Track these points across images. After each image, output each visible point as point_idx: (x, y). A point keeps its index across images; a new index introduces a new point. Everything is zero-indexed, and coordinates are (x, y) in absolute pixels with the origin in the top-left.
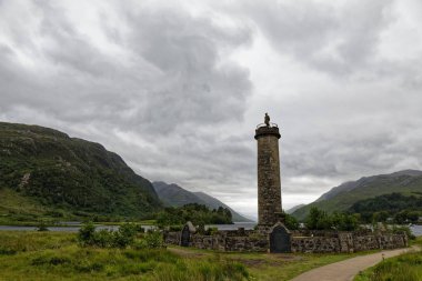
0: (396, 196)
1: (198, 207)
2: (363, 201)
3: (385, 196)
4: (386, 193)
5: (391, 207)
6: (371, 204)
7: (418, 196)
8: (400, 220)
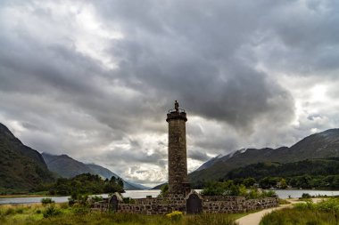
0: (260, 166)
1: (91, 178)
2: (236, 170)
3: (252, 165)
4: (253, 163)
5: (258, 174)
6: (241, 172)
7: (277, 165)
8: (266, 185)
